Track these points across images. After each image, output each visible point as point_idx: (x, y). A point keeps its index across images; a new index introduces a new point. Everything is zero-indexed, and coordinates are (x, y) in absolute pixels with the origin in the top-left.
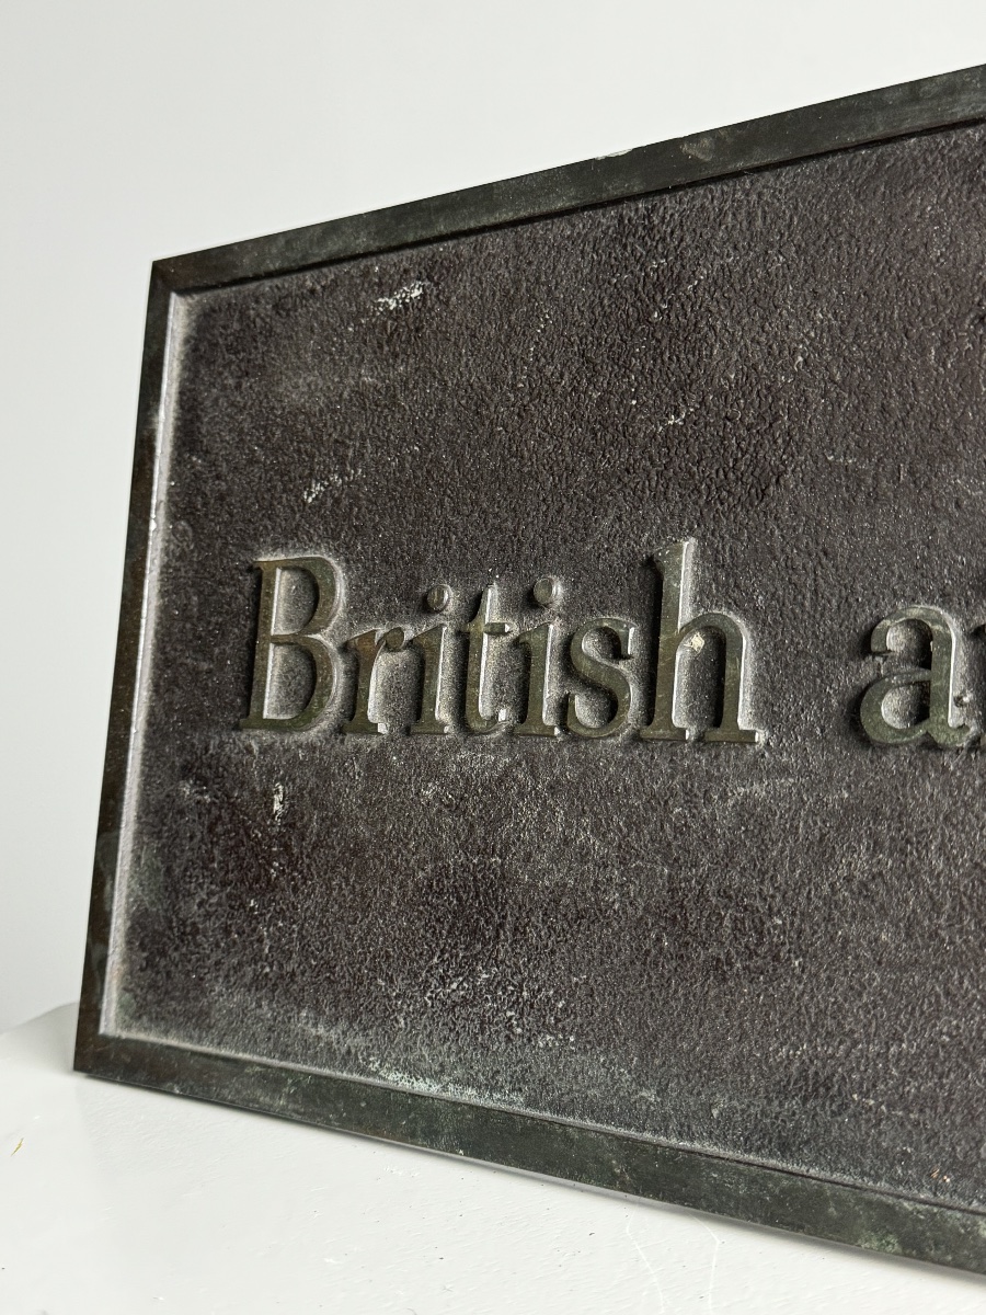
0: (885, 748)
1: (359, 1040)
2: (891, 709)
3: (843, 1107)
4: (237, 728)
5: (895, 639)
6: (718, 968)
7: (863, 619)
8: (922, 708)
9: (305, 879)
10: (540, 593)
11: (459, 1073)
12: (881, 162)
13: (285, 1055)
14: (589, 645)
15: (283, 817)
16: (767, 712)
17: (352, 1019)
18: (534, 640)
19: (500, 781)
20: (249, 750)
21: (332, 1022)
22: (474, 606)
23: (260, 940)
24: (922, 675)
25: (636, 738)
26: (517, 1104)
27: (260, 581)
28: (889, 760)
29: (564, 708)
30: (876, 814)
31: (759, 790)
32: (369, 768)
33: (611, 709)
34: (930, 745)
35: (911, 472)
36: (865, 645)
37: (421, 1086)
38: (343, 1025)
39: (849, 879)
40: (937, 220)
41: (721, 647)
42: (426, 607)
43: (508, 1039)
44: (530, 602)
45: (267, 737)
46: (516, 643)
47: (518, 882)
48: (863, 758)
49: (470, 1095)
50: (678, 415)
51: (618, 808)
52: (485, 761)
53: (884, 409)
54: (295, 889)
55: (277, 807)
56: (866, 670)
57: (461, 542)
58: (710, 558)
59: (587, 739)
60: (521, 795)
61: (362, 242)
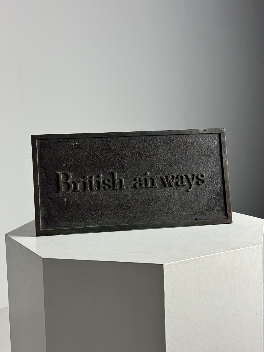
0: (137, 188)
1: (82, 223)
2: (138, 185)
3: (137, 218)
4: (57, 192)
5: (137, 179)
6: (124, 209)
7: (134, 178)
8: (141, 185)
9: (71, 208)
10: (100, 176)
11: (96, 224)
12: (130, 138)
13: (71, 227)
14: (106, 181)
15: (66, 202)
16: (126, 186)
17: (80, 222)
18: (100, 181)
19: (97, 195)
20: (59, 195)
21: (78, 222)
22: (91, 177)
23: (65, 216)
24: (140, 182)
25: (113, 189)
26: (104, 225)
27: (58, 175)
28: (138, 189)
29: (104, 187)
30: (137, 194)
31: (126, 193)
32: (78, 195)
33: (109, 187)
34: (142, 188)
35: (137, 165)
36: (135, 180)
37: (91, 226)
38: (79, 222)
39: (135, 200)
40: (136, 144)
41: (121, 181)
42: (84, 177)
43: (102, 220)
44: (98, 176)
45: (62, 193)
46: (97, 181)
47: (100, 205)
48: (135, 189)
49: (98, 226)
50: (113, 159)
51: (111, 196)
52: (94, 193)
53: (134, 160)
54: (70, 209)
55: (65, 201)
56: (135, 182)
57: (87, 171)
58: (119, 173)
59: (107, 190)
60: (100, 196)
61: (69, 137)
